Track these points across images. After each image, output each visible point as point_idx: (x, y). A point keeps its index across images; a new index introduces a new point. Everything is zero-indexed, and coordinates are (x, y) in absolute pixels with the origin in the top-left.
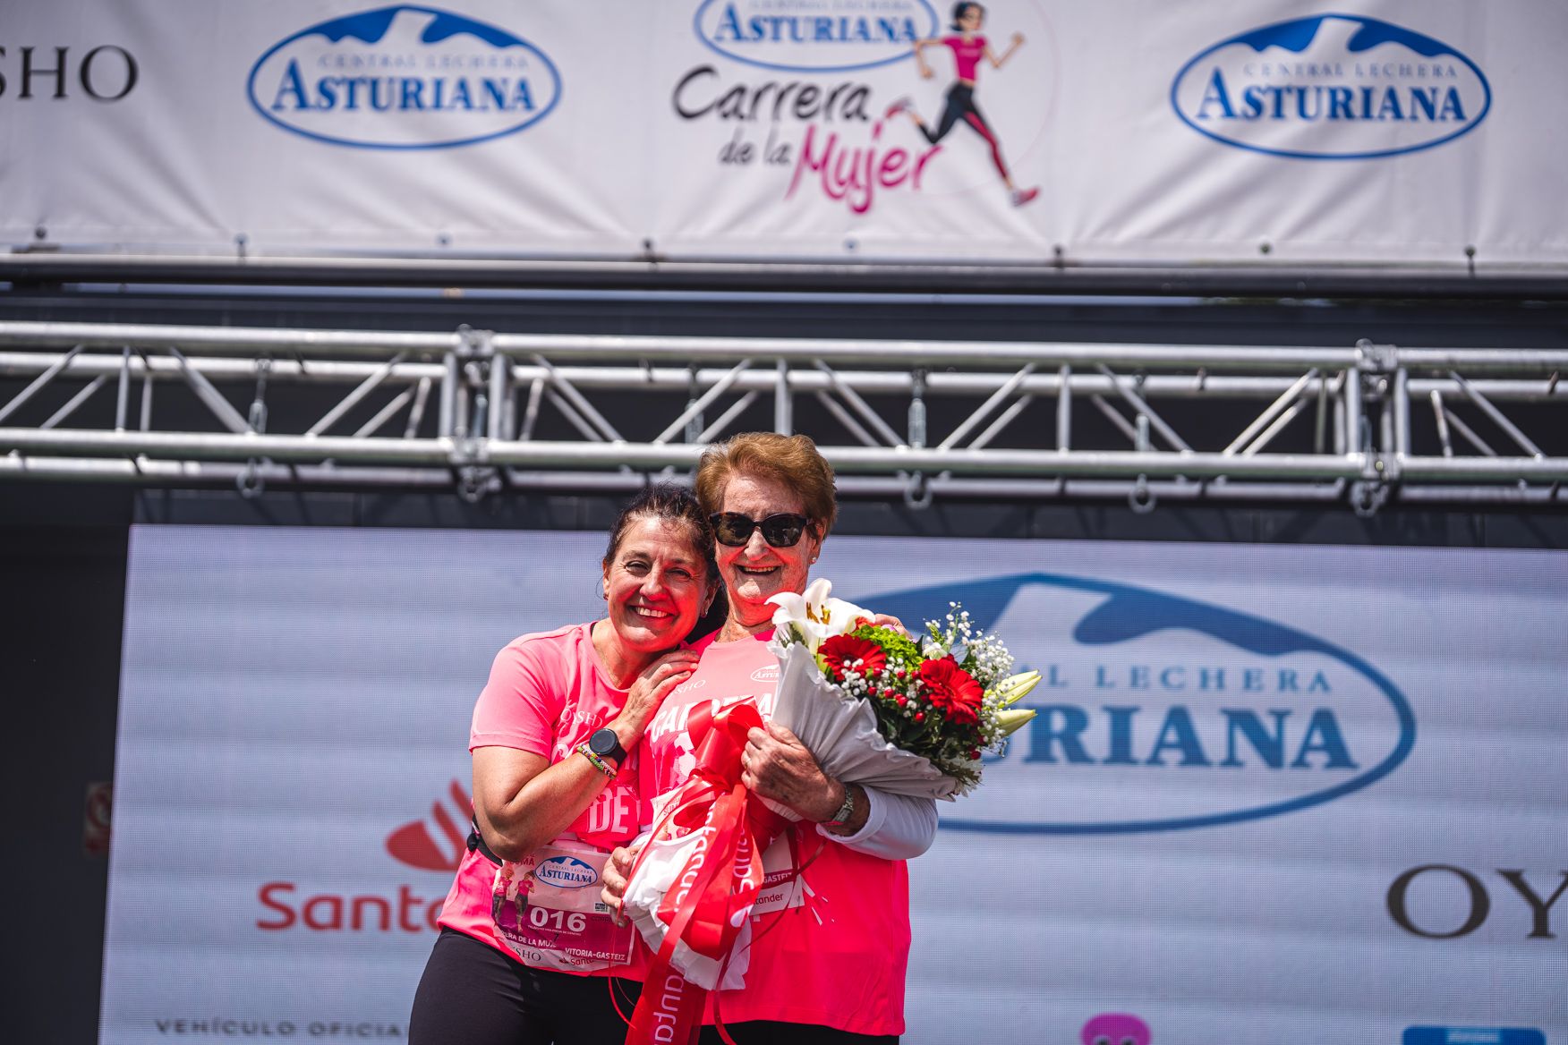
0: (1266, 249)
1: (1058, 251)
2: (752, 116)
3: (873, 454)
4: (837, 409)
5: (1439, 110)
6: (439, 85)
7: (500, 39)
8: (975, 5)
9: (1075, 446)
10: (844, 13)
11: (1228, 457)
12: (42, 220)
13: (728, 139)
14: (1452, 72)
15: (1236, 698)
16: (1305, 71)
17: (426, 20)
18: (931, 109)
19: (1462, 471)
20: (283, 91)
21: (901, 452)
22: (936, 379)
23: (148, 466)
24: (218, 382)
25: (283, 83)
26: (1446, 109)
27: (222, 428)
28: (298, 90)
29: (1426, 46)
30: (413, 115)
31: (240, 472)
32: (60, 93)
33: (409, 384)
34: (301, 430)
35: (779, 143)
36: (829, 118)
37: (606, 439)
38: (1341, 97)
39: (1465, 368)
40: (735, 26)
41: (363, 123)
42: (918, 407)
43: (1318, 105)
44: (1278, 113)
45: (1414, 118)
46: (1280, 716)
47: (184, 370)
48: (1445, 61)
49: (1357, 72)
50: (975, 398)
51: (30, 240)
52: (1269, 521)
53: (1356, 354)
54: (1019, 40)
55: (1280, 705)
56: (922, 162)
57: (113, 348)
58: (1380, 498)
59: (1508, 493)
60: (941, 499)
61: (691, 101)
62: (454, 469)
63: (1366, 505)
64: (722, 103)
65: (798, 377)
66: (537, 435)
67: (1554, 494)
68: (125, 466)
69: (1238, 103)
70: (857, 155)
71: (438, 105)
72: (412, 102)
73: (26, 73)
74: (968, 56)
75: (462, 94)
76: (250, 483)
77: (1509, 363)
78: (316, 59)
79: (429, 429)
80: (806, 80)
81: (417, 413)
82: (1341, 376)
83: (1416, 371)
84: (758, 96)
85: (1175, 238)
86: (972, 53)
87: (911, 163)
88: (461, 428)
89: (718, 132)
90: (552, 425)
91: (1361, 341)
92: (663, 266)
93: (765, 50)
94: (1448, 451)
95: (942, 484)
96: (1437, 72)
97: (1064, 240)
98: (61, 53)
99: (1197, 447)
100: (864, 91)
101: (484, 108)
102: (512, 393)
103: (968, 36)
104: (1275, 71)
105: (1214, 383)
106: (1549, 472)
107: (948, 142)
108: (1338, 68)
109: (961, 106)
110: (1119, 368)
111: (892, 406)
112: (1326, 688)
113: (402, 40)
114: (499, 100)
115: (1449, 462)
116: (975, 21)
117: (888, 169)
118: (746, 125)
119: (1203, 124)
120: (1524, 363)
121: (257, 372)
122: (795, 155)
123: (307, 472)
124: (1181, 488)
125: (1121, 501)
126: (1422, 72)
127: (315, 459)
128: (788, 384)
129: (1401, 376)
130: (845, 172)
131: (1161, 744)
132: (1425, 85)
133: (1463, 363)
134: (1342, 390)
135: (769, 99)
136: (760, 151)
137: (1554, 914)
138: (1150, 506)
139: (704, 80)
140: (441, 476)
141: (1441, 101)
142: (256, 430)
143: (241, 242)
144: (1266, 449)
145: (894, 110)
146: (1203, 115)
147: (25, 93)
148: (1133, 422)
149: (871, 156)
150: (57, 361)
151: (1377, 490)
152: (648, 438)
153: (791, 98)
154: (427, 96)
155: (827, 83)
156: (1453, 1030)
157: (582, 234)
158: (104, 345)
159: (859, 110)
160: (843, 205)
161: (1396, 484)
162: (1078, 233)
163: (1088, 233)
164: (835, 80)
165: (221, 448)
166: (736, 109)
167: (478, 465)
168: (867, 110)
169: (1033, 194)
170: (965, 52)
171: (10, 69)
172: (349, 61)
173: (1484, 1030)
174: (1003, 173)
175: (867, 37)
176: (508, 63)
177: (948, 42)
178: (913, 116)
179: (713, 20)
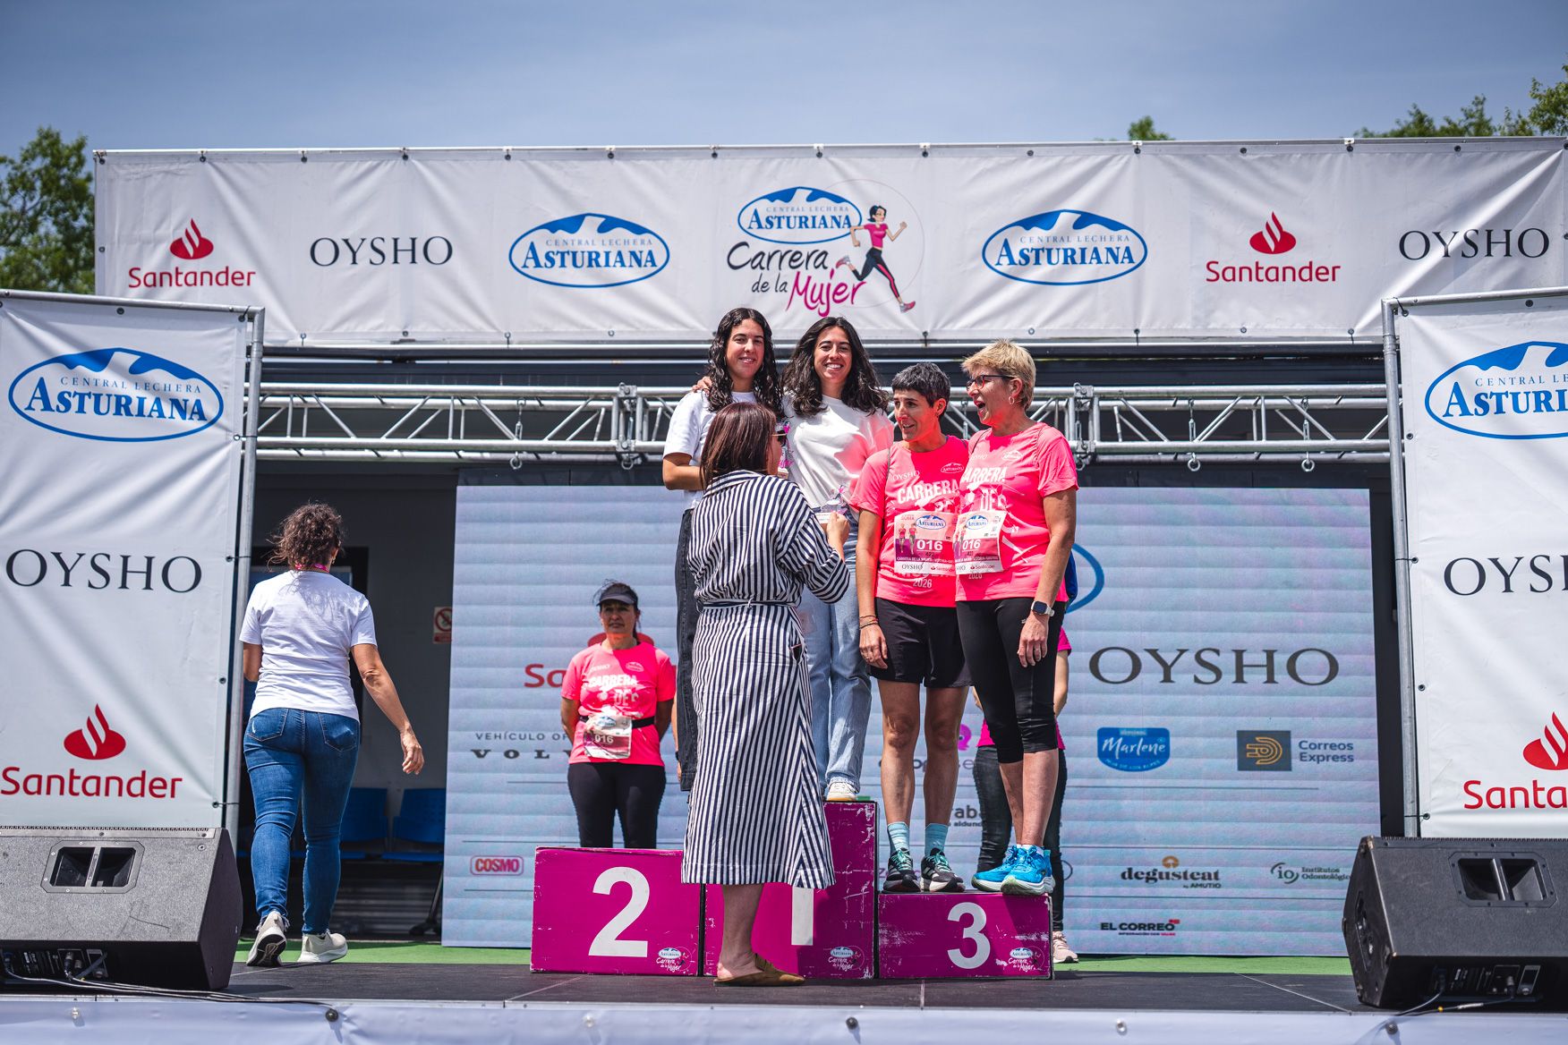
0: (1032, 331)
1: (925, 334)
2: (768, 268)
5: (1120, 259)
6: (607, 254)
7: (638, 230)
8: (880, 207)
10: (814, 214)
12: (406, 327)
13: (756, 280)
14: (1127, 238)
16: (1051, 240)
17: (603, 220)
18: (859, 262)
19: (1127, 448)
20: (527, 258)
23: (461, 453)
24: (497, 411)
25: (528, 254)
26: (1124, 257)
27: (502, 436)
28: (535, 257)
29: (1114, 225)
30: (595, 269)
31: (512, 457)
32: (413, 261)
33: (596, 410)
34: (541, 438)
35: (781, 282)
36: (807, 268)
38: (1069, 253)
39: (1128, 395)
40: (758, 221)
41: (569, 274)
43: (1058, 257)
44: (1037, 262)
45: (1107, 263)
47: (480, 406)
48: (1123, 232)
49: (1078, 240)
51: (401, 337)
53: (1072, 389)
54: (904, 225)
56: (855, 290)
57: (446, 396)
58: (1087, 461)
59: (1152, 458)
61: (734, 262)
62: (619, 455)
64: (752, 261)
67: (1176, 458)
68: (453, 455)
69: (1017, 257)
70: (822, 285)
71: (607, 265)
72: (594, 263)
73: (396, 250)
74: (878, 234)
75: (619, 259)
76: (516, 463)
77: (1149, 393)
78: (544, 242)
79: (605, 435)
80: (795, 248)
81: (599, 426)
82: (1066, 400)
83: (1103, 397)
84: (770, 258)
85: (986, 326)
86: (881, 233)
87: (850, 290)
88: (621, 436)
89: (749, 275)
91: (1076, 384)
93: (774, 233)
94: (1120, 438)
96: (1119, 238)
97: (928, 330)
98: (413, 240)
100: (825, 253)
101: (631, 266)
102: (646, 416)
103: (878, 224)
104: (1035, 239)
106: (1170, 448)
108: (1068, 238)
109: (875, 260)
113: (588, 230)
114: (639, 262)
115: (1121, 444)
116: (881, 216)
117: (838, 293)
118: (765, 272)
119: (998, 268)
120: (1161, 393)
121: (518, 407)
122: (790, 287)
123: (543, 456)
126: (1111, 238)
127: (548, 450)
129: (1096, 399)
130: (815, 298)
132: (1113, 246)
133: (1127, 393)
134: (1067, 406)
135: (777, 257)
136: (772, 285)
137: (1173, 672)
139: (745, 247)
140: (612, 457)
141: (1121, 254)
142: (518, 437)
143: (508, 337)
145: (838, 265)
146: (998, 264)
147: (396, 262)
148: (962, 426)
149: (829, 285)
150: (420, 401)
151: (1086, 458)
153: (788, 257)
154: (602, 260)
155: (805, 250)
156: (1123, 729)
157: (682, 329)
158: (441, 395)
159: (823, 262)
160: (816, 310)
161: (1095, 455)
162: (935, 325)
163: (940, 325)
164: (811, 248)
165: (502, 446)
166: (760, 263)
167: (630, 452)
168: (826, 264)
169: (912, 305)
170: (876, 232)
171: (388, 248)
172: (561, 242)
173: (1138, 729)
174: (897, 294)
175: (826, 226)
176: (643, 242)
177: (867, 227)
178: (850, 266)
179: (747, 217)
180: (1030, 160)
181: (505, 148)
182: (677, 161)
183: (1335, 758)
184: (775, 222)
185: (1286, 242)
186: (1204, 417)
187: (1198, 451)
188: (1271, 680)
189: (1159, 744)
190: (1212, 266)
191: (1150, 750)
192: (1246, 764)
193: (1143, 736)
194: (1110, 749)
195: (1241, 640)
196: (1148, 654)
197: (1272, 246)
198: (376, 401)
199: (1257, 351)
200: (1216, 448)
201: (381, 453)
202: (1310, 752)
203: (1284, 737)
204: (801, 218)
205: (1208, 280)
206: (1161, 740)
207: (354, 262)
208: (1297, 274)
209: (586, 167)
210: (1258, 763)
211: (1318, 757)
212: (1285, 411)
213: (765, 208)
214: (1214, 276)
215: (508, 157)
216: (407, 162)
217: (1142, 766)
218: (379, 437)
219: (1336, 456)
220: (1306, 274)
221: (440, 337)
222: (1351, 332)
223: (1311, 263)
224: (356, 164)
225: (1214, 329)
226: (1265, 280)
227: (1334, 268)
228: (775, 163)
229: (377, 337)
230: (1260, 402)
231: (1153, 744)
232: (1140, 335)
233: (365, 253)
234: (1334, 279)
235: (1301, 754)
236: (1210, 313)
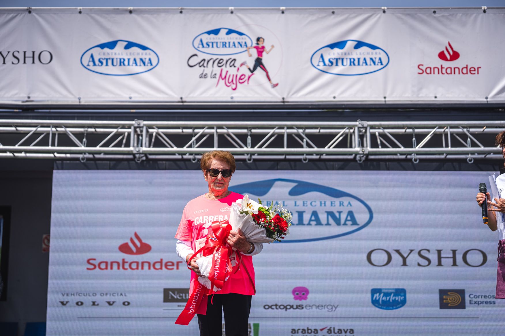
0: (334, 98)
1: (283, 98)
2: (207, 67)
3: (238, 149)
4: (229, 139)
5: (376, 63)
6: (129, 60)
7: (144, 48)
8: (261, 38)
9: (288, 147)
10: (229, 41)
11: (326, 149)
12: (29, 94)
13: (202, 72)
14: (380, 53)
15: (329, 208)
16: (343, 54)
17: (126, 43)
18: (251, 64)
19: (384, 152)
20: (90, 61)
21: (245, 149)
22: (253, 131)
23: (57, 155)
24: (75, 134)
25: (90, 59)
26: (378, 62)
27: (76, 146)
28: (93, 61)
29: (373, 47)
30: (123, 67)
31: (80, 156)
32: (33, 62)
33: (122, 134)
34: (96, 146)
35: (213, 74)
36: (226, 67)
37: (172, 147)
38: (352, 60)
39: (384, 126)
40: (202, 44)
41: (109, 69)
42: (249, 137)
43: (347, 62)
44: (337, 65)
45: (370, 65)
46: (340, 213)
47: (66, 131)
48: (378, 51)
49: (357, 54)
50: (264, 135)
51: (27, 99)
52: (336, 164)
53: (357, 123)
54: (273, 46)
55: (340, 210)
56: (249, 77)
57: (48, 126)
58: (363, 158)
59: (395, 157)
60: (255, 160)
61: (192, 63)
62: (134, 155)
63: (360, 160)
64: (200, 63)
65: (219, 131)
66: (154, 147)
67: (406, 157)
68: (51, 155)
69: (327, 62)
70: (233, 75)
71: (129, 65)
72: (122, 64)
73: (25, 57)
74: (260, 51)
75: (134, 62)
76: (83, 159)
77: (395, 125)
78: (98, 54)
79: (128, 145)
80: (220, 57)
81: (124, 141)
82: (354, 128)
83: (372, 127)
84: (208, 62)
85: (312, 95)
86: (262, 50)
87: (247, 78)
88: (136, 145)
89: (198, 70)
90: (158, 143)
91: (358, 120)
92: (185, 104)
93: (210, 50)
94: (380, 147)
95: (256, 157)
96: (376, 53)
97: (285, 96)
98: (33, 52)
99: (318, 147)
100: (235, 60)
101: (140, 65)
102: (148, 136)
103: (260, 46)
104: (336, 54)
105: (322, 131)
106: (405, 151)
107: (255, 72)
108: (351, 53)
109: (259, 63)
110: (299, 128)
111: (243, 138)
112: (351, 206)
113: (119, 48)
114: (144, 63)
115: (380, 149)
116: (262, 42)
117: (241, 79)
118: (206, 68)
119: (318, 67)
120: (398, 125)
121: (84, 131)
122: (218, 76)
123: (97, 156)
124: (315, 157)
125: (300, 160)
126: (372, 53)
127: (99, 153)
128: (217, 132)
129: (368, 128)
130: (230, 81)
131: (311, 220)
132: (373, 57)
133: (384, 125)
134: (354, 132)
135: (211, 62)
136: (209, 75)
137: (408, 260)
138: (307, 161)
139: (195, 57)
140: (131, 157)
141: (377, 61)
142: (84, 146)
143: (79, 99)
144: (335, 147)
145: (242, 65)
146: (318, 65)
147: (25, 63)
148: (303, 141)
149: (237, 76)
150: (34, 129)
151: (363, 157)
152: (182, 146)
153: (216, 62)
154: (126, 63)
155: (225, 58)
156: (383, 289)
157: (165, 96)
158: (45, 125)
159: (233, 65)
160: (230, 88)
161: (368, 155)
162: (288, 94)
163: (291, 94)
164: (227, 57)
165: (76, 150)
166: (203, 65)
167: (140, 154)
168: (235, 65)
169: (277, 85)
170: (260, 50)
171: (21, 56)
172: (106, 54)
173: (391, 289)
174: (269, 79)
175: (235, 46)
176: (146, 54)
177: (255, 47)
178: (247, 66)
179: (197, 43)
180: (333, 16)
181: (79, 8)
182: (163, 15)
183: (487, 303)
184: (211, 45)
185: (455, 56)
186: (420, 137)
187: (418, 153)
188: (455, 264)
189: (401, 296)
190: (421, 67)
191: (397, 299)
192: (443, 305)
193: (393, 292)
194: (377, 298)
195: (440, 245)
196: (395, 252)
197: (448, 57)
198: (13, 129)
199: (444, 106)
200: (427, 151)
201: (16, 154)
202: (474, 300)
203: (461, 292)
204: (223, 43)
205: (419, 73)
206: (402, 294)
207: (4, 63)
208: (460, 71)
209: (118, 17)
210: (449, 305)
211: (478, 302)
212: (459, 134)
213: (206, 38)
214: (421, 72)
215: (80, 12)
216: (30, 15)
217: (393, 307)
218: (14, 145)
219: (483, 156)
220: (465, 71)
221: (47, 99)
222: (487, 98)
223: (467, 66)
224: (5, 15)
225: (422, 97)
226: (446, 74)
227: (478, 68)
228: (210, 16)
229: (15, 99)
230: (447, 130)
231: (398, 296)
232: (387, 99)
233: (10, 59)
234: (478, 73)
235: (470, 301)
236: (420, 89)
